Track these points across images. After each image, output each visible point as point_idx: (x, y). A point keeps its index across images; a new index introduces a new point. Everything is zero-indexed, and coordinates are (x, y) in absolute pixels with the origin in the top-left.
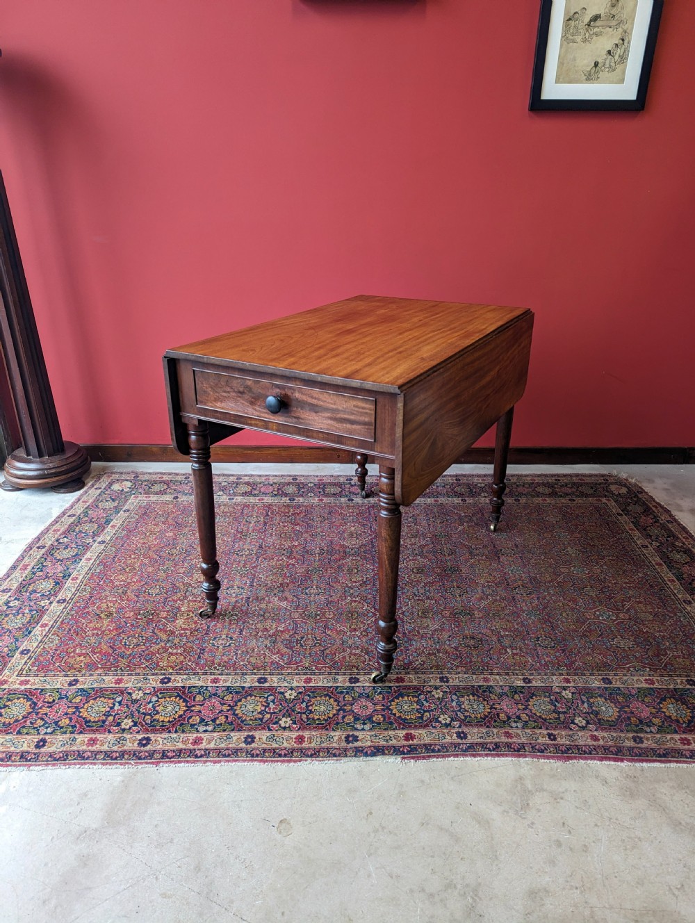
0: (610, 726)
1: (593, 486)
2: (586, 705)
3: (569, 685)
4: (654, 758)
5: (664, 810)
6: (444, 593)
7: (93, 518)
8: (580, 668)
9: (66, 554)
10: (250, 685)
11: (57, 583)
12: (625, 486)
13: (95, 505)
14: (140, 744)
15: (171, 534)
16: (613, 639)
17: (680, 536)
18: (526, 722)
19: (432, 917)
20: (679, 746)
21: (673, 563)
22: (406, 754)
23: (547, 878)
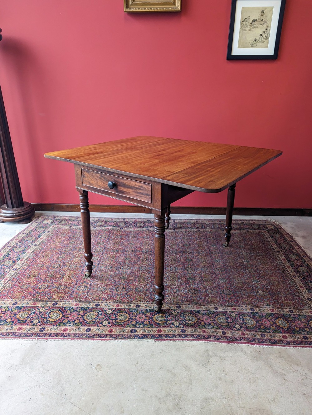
0: (251, 329)
1: (258, 225)
2: (241, 320)
3: (235, 311)
4: (269, 344)
5: (271, 366)
6: (184, 270)
7: (33, 235)
8: (241, 304)
9: (19, 249)
10: (92, 307)
11: (14, 262)
13: (35, 229)
14: (40, 330)
15: (66, 242)
16: (258, 292)
17: (295, 248)
18: (213, 326)
19: (159, 408)
20: (282, 339)
21: (290, 259)
22: (157, 338)
23: (213, 394)
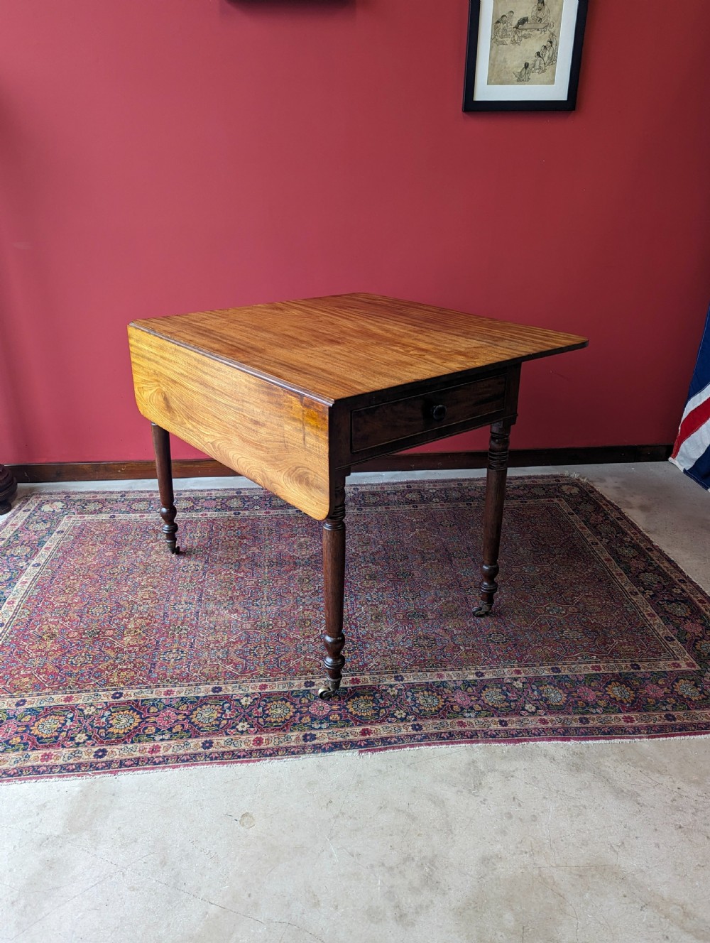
0: (559, 710)
1: (543, 487)
2: (536, 693)
3: (519, 676)
4: (600, 736)
5: (607, 780)
6: (397, 597)
7: (24, 541)
8: (530, 661)
10: (204, 695)
12: (577, 486)
13: (25, 528)
14: (96, 756)
15: (111, 554)
16: (563, 631)
17: (629, 532)
18: (479, 711)
19: (392, 887)
20: (622, 723)
21: (622, 558)
22: (364, 747)
23: (499, 846)
